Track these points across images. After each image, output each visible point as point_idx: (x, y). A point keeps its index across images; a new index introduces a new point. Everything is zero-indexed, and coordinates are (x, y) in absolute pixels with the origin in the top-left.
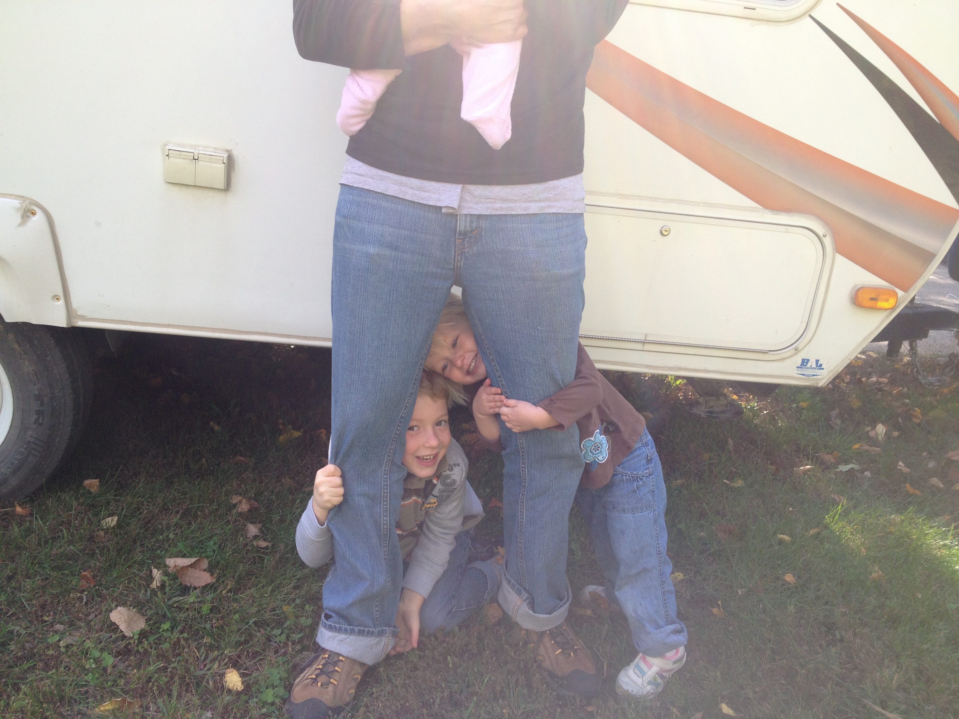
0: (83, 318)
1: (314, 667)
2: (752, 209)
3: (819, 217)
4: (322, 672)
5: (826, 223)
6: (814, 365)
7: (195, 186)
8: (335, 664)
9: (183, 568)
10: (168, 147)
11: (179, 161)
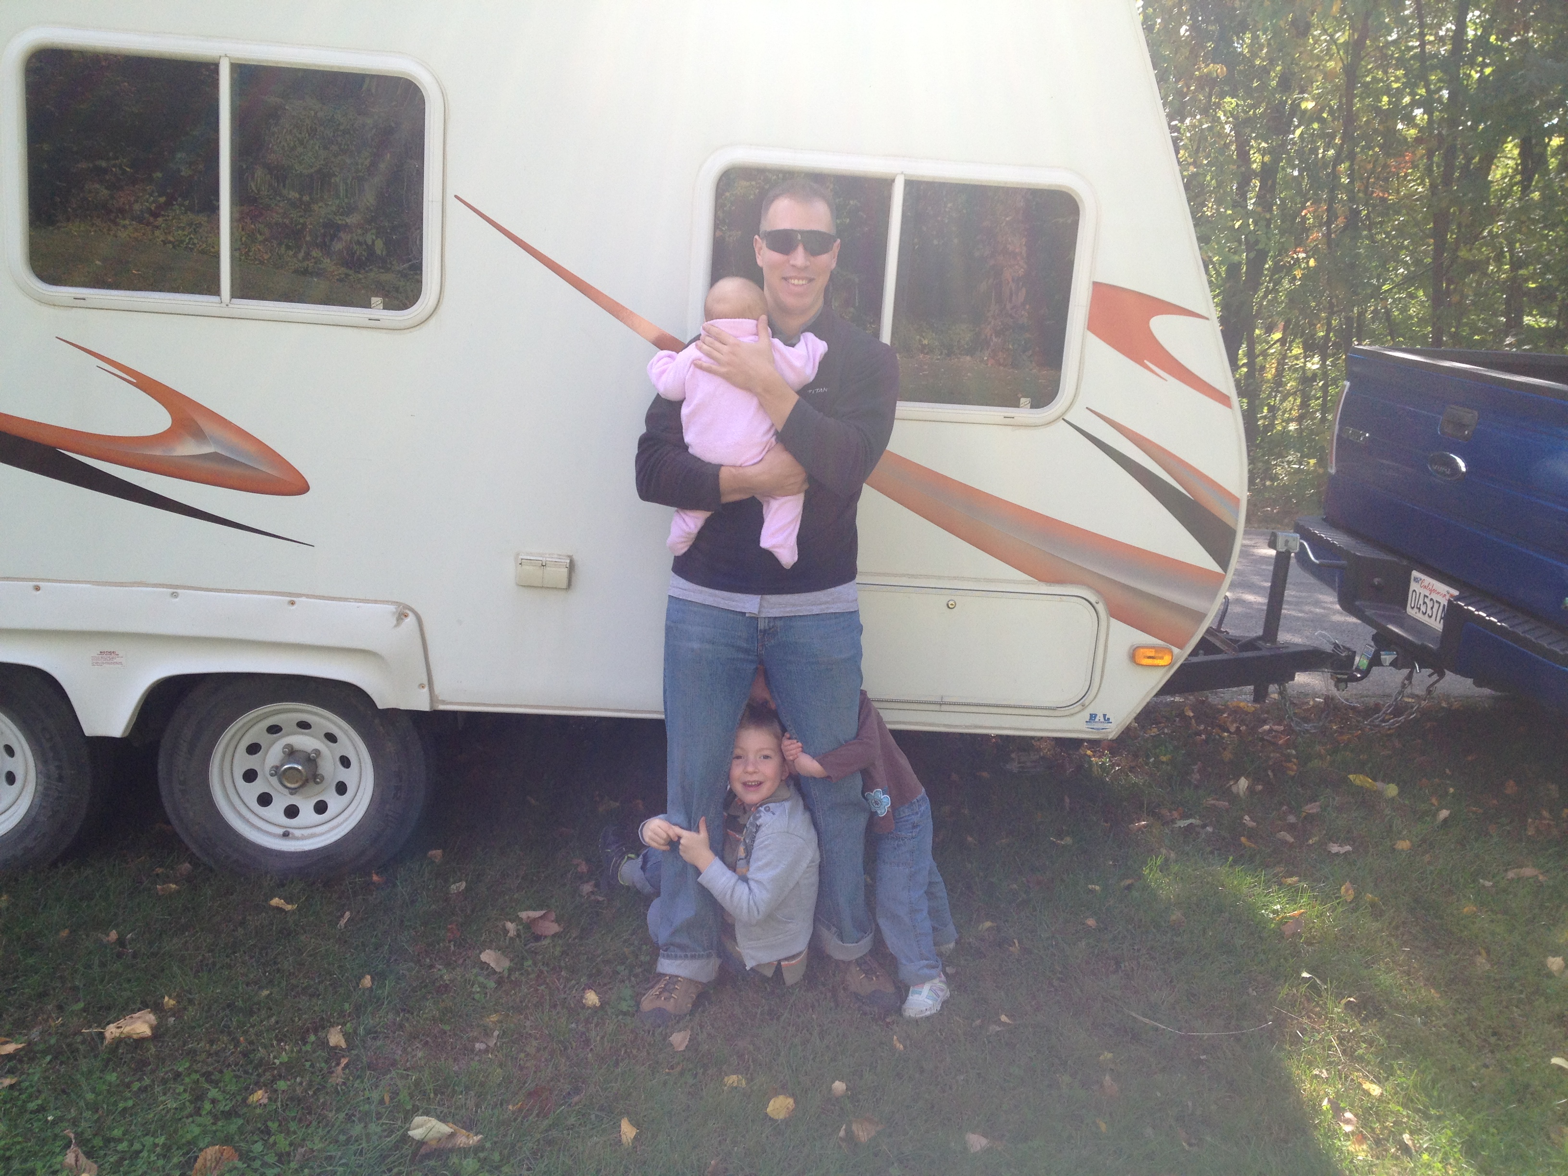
0: (444, 702)
1: (657, 988)
2: (1028, 583)
3: (1090, 587)
4: (664, 989)
5: (1098, 592)
6: (1102, 719)
7: (542, 587)
8: (675, 983)
9: (535, 919)
10: (521, 557)
11: (531, 568)
